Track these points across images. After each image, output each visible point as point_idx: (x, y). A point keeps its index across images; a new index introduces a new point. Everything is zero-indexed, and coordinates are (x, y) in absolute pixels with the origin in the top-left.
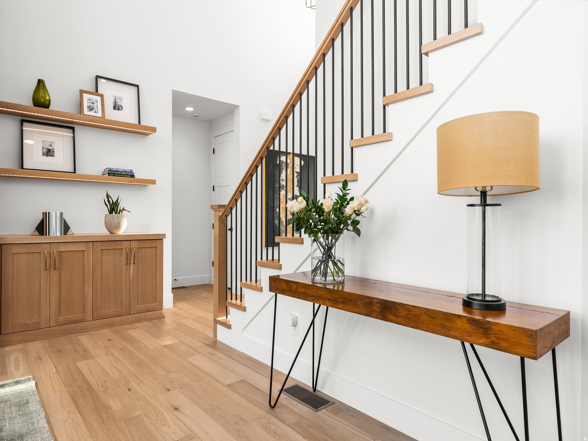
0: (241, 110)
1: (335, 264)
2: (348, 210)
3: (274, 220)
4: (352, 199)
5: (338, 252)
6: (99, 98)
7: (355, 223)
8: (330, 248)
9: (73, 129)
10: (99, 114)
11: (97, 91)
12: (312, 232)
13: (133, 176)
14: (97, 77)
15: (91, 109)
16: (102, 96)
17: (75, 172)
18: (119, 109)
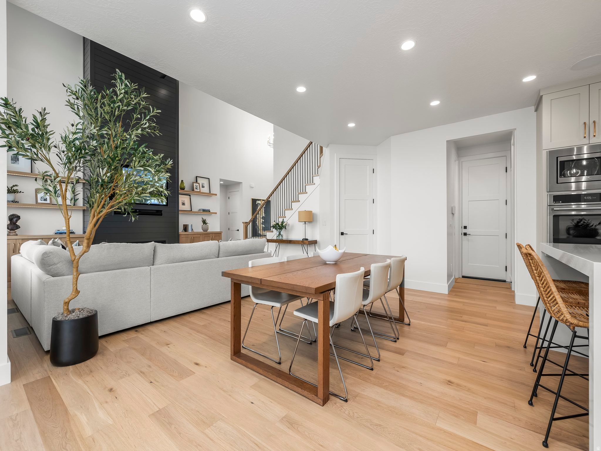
0: (243, 183)
1: (281, 236)
2: (284, 225)
3: (255, 226)
4: (285, 222)
5: (282, 233)
6: (198, 184)
7: (285, 227)
8: (280, 232)
9: (190, 195)
10: (199, 190)
11: (197, 182)
12: (276, 229)
13: (210, 211)
14: (197, 177)
15: (196, 189)
16: (199, 184)
17: (191, 211)
18: (203, 188)
